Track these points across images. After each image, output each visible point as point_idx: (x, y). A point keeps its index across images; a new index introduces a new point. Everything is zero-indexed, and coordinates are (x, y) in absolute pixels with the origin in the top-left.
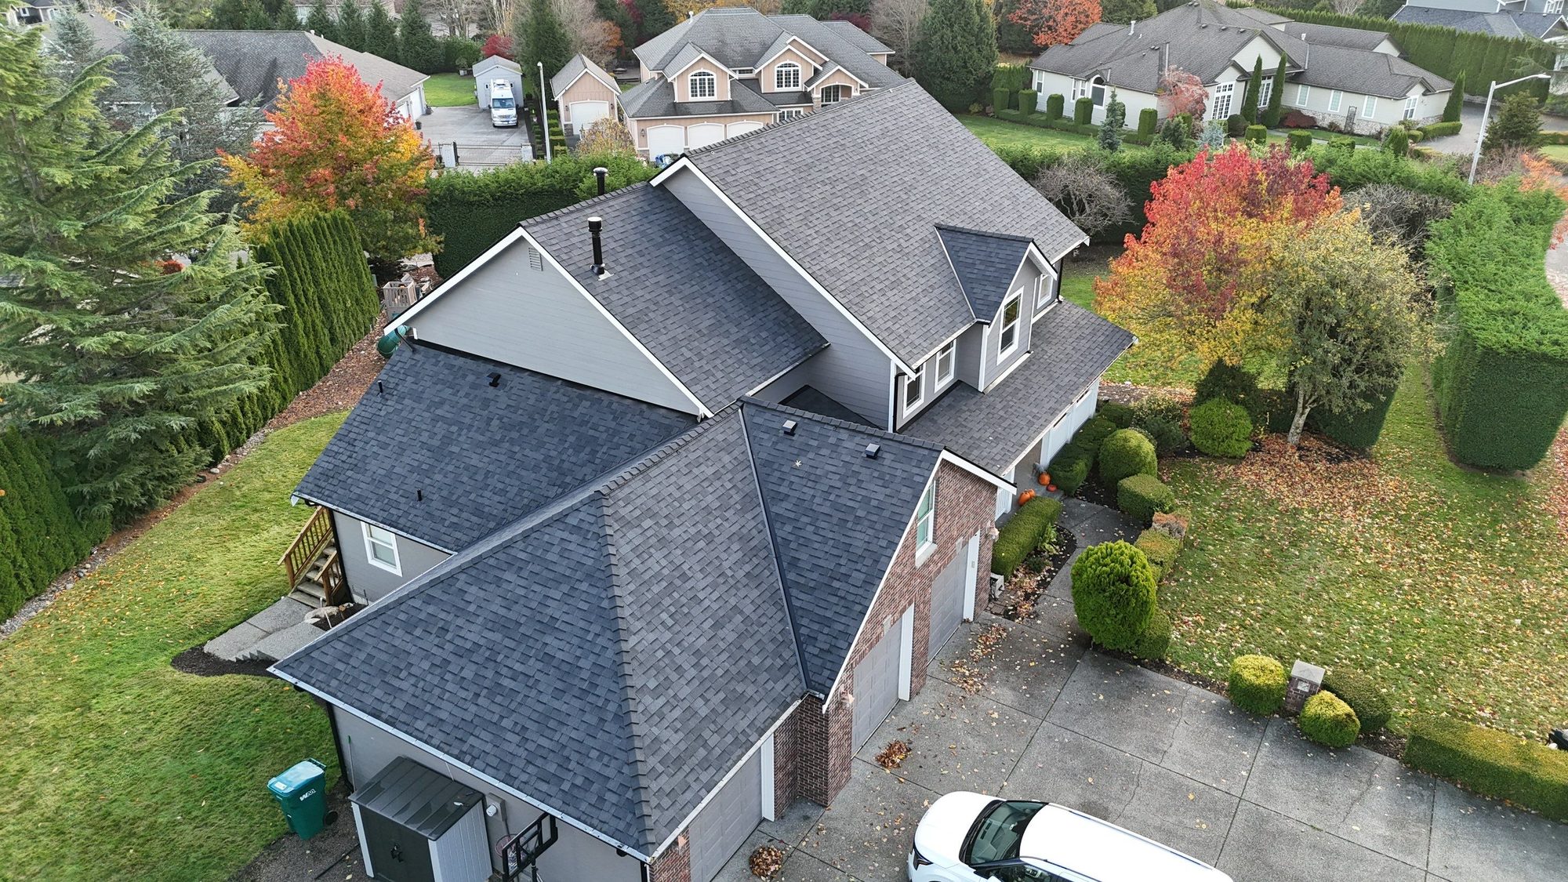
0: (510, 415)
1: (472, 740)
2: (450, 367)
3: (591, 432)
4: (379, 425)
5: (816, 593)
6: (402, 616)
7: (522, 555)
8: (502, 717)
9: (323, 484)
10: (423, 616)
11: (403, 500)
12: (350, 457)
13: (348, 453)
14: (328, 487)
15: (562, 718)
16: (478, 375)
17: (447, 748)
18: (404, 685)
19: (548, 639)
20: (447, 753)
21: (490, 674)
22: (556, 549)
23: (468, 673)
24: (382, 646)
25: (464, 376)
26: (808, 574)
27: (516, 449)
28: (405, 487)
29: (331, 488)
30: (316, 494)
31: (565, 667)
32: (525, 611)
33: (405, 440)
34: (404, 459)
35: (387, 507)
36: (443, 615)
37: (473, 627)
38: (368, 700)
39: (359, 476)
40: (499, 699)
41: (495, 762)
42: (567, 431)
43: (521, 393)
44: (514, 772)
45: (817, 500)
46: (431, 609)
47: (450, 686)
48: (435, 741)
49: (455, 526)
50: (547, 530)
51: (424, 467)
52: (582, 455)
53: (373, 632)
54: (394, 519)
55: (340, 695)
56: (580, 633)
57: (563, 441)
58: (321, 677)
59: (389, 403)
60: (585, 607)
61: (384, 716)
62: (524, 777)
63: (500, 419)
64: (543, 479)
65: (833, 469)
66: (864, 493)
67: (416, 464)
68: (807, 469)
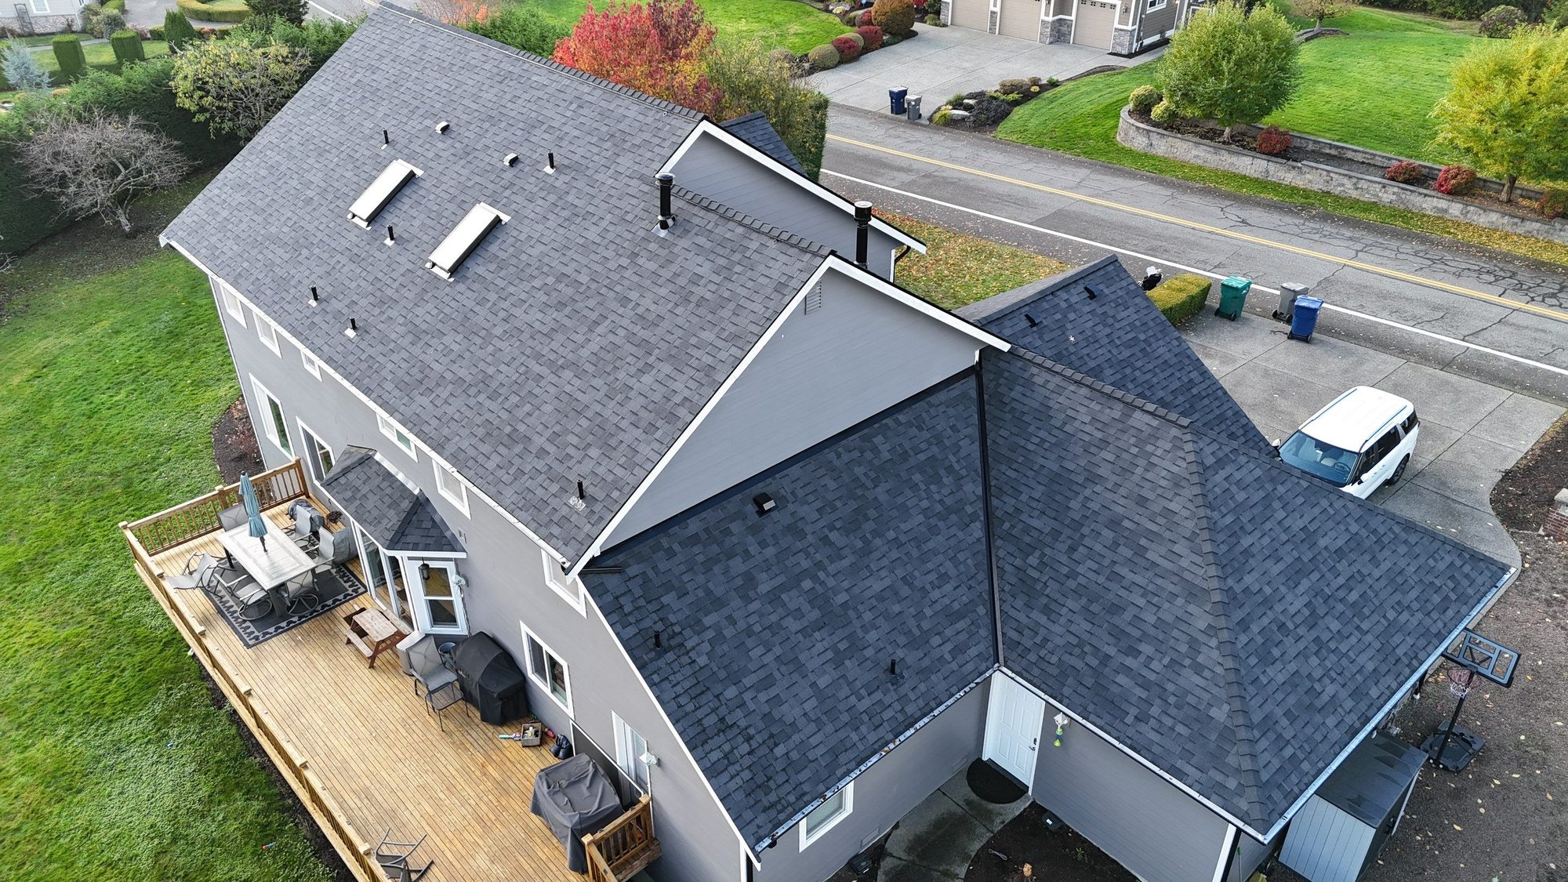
0: (833, 517)
1: (1400, 652)
2: (694, 539)
3: (922, 457)
4: (722, 674)
5: (1198, 406)
6: (1253, 661)
7: (1229, 519)
8: (1384, 617)
9: (773, 797)
10: (1260, 640)
11: (878, 695)
12: (749, 739)
13: (740, 739)
14: (782, 792)
15: (1397, 570)
16: (740, 516)
17: (1402, 678)
18: (1331, 689)
19: (1322, 543)
20: (1407, 679)
21: (1340, 607)
22: (1234, 489)
23: (1335, 626)
24: (1279, 696)
25: (727, 532)
26: (1177, 402)
27: (891, 534)
28: (858, 684)
29: (788, 787)
30: (782, 817)
31: (1353, 544)
32: (1288, 547)
33: (778, 650)
34: (810, 666)
35: (877, 720)
36: (1265, 621)
37: (1289, 598)
38: (1336, 735)
39: (796, 738)
40: (1366, 611)
41: (1422, 642)
42: (904, 475)
43: (810, 488)
44: (1434, 630)
45: (1115, 352)
46: (1255, 628)
47: (1343, 648)
48: (1394, 685)
49: (958, 650)
50: (1210, 485)
51: (842, 646)
52: (945, 480)
53: (1259, 700)
54: (901, 718)
55: (1321, 764)
56: (1324, 517)
57: (914, 487)
58: (1294, 779)
59: (689, 645)
60: (1300, 500)
61: (1357, 725)
62: (1440, 624)
63: (832, 527)
64: (953, 530)
65: (1090, 324)
66: (1124, 323)
67: (830, 655)
68: (1081, 337)
